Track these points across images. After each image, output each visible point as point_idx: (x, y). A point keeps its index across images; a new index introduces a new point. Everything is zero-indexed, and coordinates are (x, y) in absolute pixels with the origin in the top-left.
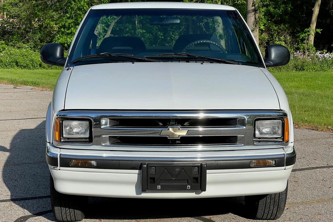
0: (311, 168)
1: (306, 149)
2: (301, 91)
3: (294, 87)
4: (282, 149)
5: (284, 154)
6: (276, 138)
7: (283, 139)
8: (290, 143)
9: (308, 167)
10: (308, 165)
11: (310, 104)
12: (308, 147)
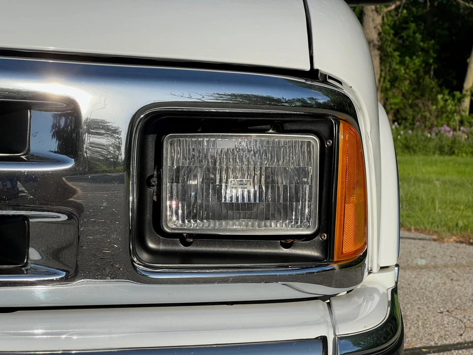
0: (468, 343)
1: (457, 287)
2: (447, 177)
3: (434, 172)
4: (322, 305)
5: (324, 339)
6: (287, 241)
7: (328, 248)
8: (375, 269)
9: (460, 340)
10: (461, 335)
11: (464, 197)
12: (461, 283)
